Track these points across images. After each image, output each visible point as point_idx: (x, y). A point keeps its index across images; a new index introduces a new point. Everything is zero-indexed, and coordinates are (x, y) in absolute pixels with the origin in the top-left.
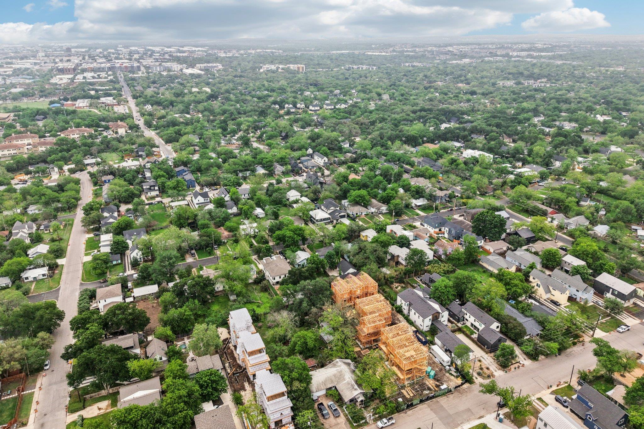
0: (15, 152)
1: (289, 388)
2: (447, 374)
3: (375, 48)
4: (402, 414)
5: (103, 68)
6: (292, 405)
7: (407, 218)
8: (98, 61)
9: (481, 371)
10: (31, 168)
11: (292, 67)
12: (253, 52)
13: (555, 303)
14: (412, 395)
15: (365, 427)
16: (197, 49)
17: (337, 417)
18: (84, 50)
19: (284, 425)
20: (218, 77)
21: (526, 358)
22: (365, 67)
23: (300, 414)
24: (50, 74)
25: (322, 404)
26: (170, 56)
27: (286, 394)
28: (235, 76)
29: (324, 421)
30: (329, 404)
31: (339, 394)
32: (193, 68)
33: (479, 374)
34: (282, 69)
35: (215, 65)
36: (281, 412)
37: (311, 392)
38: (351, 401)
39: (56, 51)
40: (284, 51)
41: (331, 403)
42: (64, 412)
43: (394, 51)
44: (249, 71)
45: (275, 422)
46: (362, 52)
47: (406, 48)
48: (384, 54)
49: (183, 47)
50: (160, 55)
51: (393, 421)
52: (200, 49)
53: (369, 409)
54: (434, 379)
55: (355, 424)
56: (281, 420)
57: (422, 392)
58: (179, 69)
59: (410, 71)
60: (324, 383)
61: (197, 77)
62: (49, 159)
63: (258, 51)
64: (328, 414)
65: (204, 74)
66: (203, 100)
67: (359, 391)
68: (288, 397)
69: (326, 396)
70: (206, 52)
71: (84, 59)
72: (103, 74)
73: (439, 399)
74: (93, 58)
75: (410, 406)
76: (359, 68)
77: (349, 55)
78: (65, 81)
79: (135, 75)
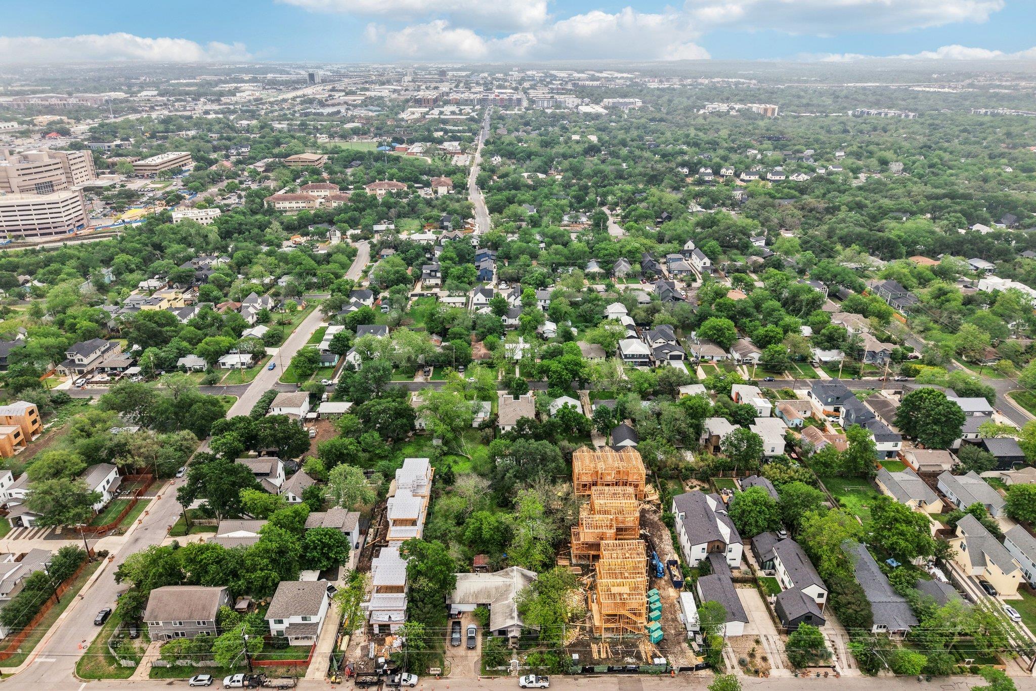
0: (304, 205)
1: (410, 583)
2: (684, 645)
3: (936, 80)
4: (569, 680)
5: (471, 101)
6: (407, 608)
7: (791, 378)
8: (473, 90)
9: (748, 659)
10: (311, 229)
11: (756, 107)
12: (706, 81)
13: (987, 587)
14: (603, 656)
15: (502, 677)
16: (619, 75)
17: (471, 649)
18: (464, 74)
19: (391, 634)
20: (625, 120)
21: (853, 666)
22: (892, 113)
24: (404, 105)
25: (459, 623)
26: (574, 85)
27: (405, 592)
28: (652, 120)
31: (489, 617)
32: (597, 104)
33: (742, 663)
34: (738, 111)
35: (632, 100)
36: (390, 613)
37: (451, 601)
38: (500, 631)
39: (430, 74)
40: (759, 82)
41: (471, 626)
42: (165, 532)
43: (971, 85)
44: (679, 112)
45: (381, 625)
46: (903, 85)
47: (1000, 80)
48: (946, 90)
49: (601, 72)
50: (561, 84)
51: (545, 684)
52: (625, 75)
54: (657, 643)
55: (488, 668)
56: (389, 625)
57: (623, 657)
58: (575, 104)
59: (981, 124)
60: (476, 595)
61: (593, 119)
62: (336, 218)
63: (716, 80)
64: (460, 640)
65: (607, 114)
66: (578, 153)
67: (516, 621)
68: (406, 596)
69: (473, 614)
70: (631, 79)
71: (457, 86)
72: (468, 109)
73: (643, 677)
74: (468, 87)
75: (588, 672)
76: (880, 114)
77: (874, 92)
78: (417, 116)
79: (508, 112)
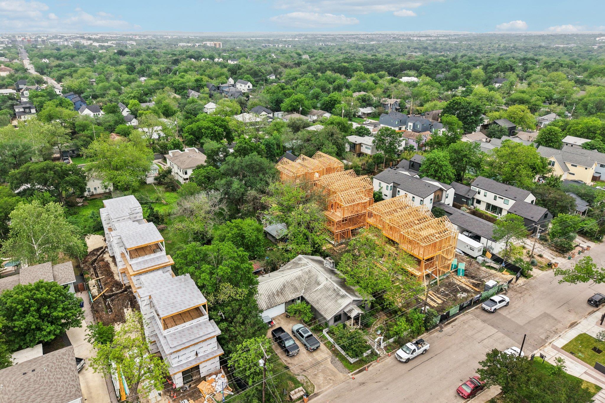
1: (212, 298)
2: (484, 268)
3: (288, 37)
4: (435, 334)
6: (218, 332)
9: (534, 259)
11: (209, 43)
12: (170, 37)
14: (439, 301)
15: (374, 363)
17: (314, 350)
19: (204, 379)
21: (586, 241)
23: (239, 346)
25: (280, 330)
27: (206, 313)
28: (149, 48)
29: (289, 360)
30: (296, 328)
31: (312, 307)
33: (533, 264)
34: (199, 46)
36: (196, 348)
37: (256, 309)
38: (337, 318)
41: (297, 326)
43: (306, 38)
45: (184, 373)
46: (276, 38)
47: (317, 36)
48: (297, 39)
51: (426, 347)
53: (372, 330)
54: (466, 275)
55: (352, 360)
56: (197, 367)
57: (455, 296)
63: (174, 37)
64: (296, 347)
65: (116, 46)
67: (351, 298)
68: (210, 318)
69: (287, 315)
75: (446, 318)
76: (275, 46)
77: (264, 40)
